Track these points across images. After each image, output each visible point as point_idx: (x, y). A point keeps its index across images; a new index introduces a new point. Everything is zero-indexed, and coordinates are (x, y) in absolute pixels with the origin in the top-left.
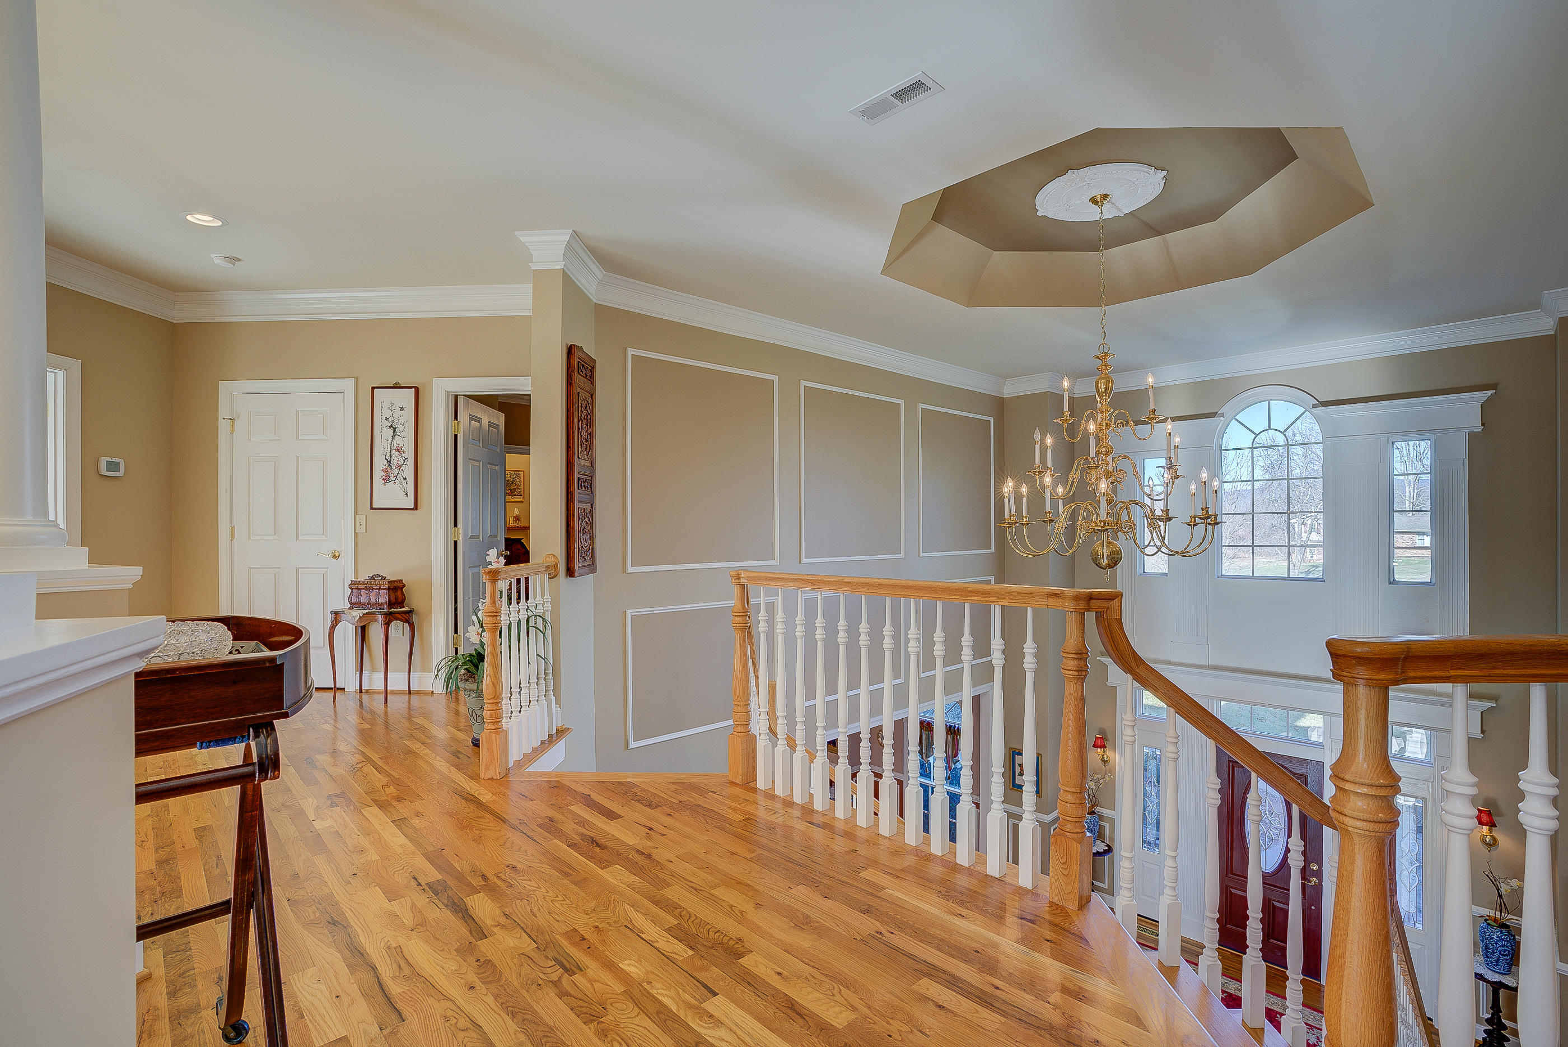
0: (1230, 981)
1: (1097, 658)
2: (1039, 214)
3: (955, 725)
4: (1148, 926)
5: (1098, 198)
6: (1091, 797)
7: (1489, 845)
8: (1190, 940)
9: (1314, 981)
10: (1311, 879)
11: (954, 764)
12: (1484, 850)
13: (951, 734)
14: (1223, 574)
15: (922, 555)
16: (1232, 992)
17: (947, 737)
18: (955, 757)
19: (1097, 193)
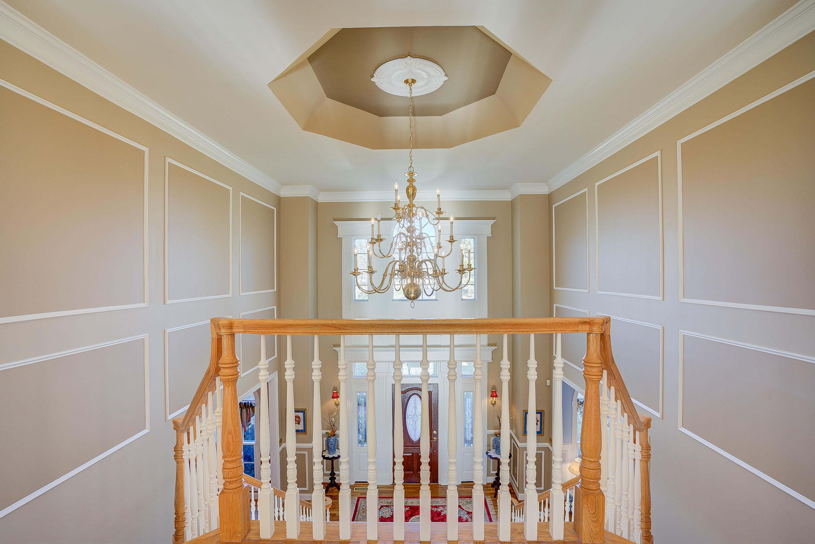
0: (408, 500)
1: (333, 349)
2: (373, 80)
3: (248, 402)
4: (365, 486)
5: (410, 81)
6: (332, 426)
7: (493, 404)
8: (384, 486)
9: (436, 484)
10: (434, 438)
11: (248, 427)
12: (492, 406)
13: (245, 408)
14: (394, 299)
15: (242, 294)
16: (411, 505)
17: (241, 411)
18: (249, 422)
19: (410, 77)
